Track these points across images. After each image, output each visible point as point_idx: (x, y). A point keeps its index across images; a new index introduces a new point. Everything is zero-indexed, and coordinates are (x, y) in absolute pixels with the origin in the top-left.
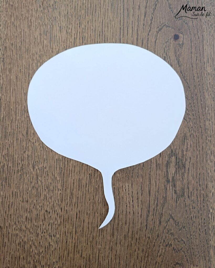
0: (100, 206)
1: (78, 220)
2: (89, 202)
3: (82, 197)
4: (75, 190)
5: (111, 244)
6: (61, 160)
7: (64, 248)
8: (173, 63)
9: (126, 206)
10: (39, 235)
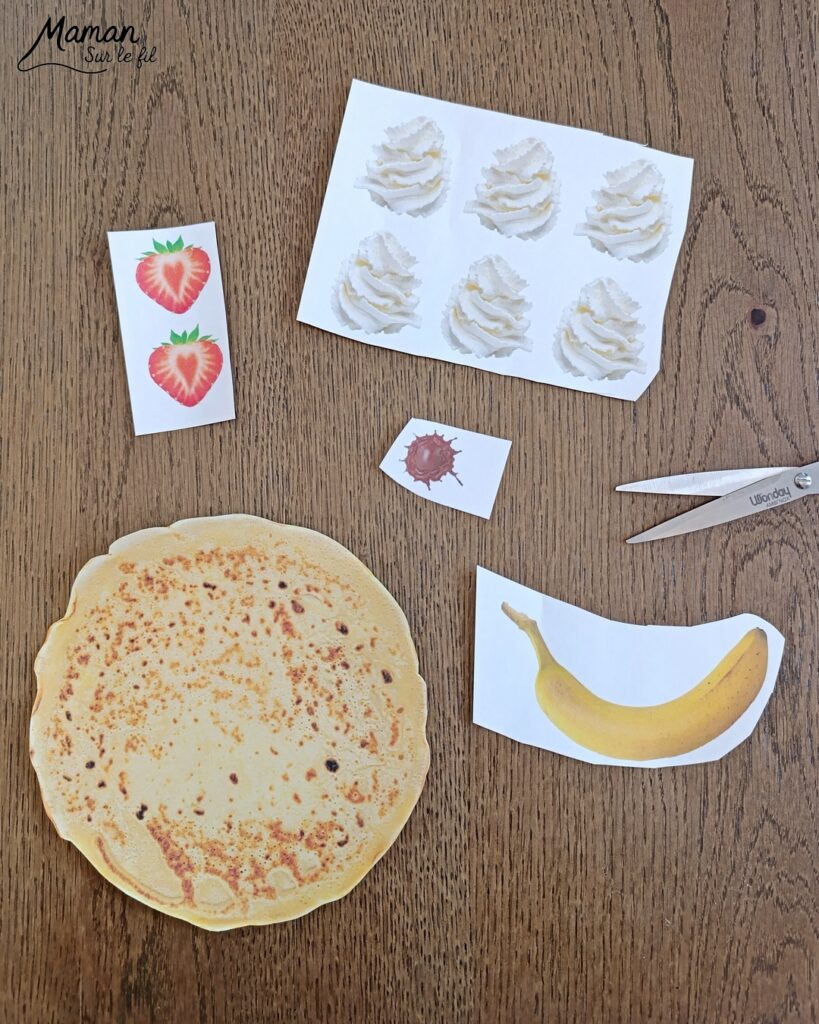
0: (572, 792)
1: (514, 831)
2: (542, 782)
3: (521, 769)
4: (502, 751)
5: (609, 893)
6: (459, 670)
7: (482, 909)
8: (752, 390)
9: (644, 790)
10: (413, 876)
